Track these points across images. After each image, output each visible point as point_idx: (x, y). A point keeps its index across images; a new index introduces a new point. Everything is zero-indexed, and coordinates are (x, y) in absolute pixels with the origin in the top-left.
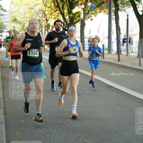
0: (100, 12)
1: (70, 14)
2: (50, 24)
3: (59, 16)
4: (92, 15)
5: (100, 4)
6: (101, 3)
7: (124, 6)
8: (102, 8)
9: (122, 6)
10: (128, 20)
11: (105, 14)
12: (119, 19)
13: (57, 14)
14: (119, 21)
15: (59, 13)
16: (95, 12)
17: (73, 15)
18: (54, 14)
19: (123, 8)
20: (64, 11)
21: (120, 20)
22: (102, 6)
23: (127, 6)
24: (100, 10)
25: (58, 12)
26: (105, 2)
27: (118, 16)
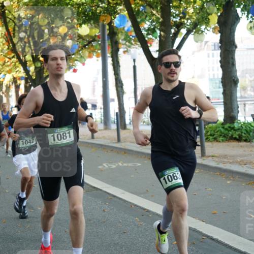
0: (90, 57)
1: (36, 62)
2: (2, 82)
3: (18, 67)
4: (76, 62)
5: (90, 42)
6: (91, 40)
7: (132, 44)
8: (92, 48)
9: (127, 43)
10: (135, 67)
11: (98, 59)
12: (120, 66)
13: (13, 64)
14: (120, 71)
15: (17, 62)
16: (81, 57)
17: (41, 64)
18: (9, 63)
19: (129, 47)
20: (25, 56)
21: (121, 69)
22: (92, 46)
23: (137, 44)
24: (89, 53)
25: (15, 60)
26: (97, 38)
27: (118, 63)
